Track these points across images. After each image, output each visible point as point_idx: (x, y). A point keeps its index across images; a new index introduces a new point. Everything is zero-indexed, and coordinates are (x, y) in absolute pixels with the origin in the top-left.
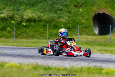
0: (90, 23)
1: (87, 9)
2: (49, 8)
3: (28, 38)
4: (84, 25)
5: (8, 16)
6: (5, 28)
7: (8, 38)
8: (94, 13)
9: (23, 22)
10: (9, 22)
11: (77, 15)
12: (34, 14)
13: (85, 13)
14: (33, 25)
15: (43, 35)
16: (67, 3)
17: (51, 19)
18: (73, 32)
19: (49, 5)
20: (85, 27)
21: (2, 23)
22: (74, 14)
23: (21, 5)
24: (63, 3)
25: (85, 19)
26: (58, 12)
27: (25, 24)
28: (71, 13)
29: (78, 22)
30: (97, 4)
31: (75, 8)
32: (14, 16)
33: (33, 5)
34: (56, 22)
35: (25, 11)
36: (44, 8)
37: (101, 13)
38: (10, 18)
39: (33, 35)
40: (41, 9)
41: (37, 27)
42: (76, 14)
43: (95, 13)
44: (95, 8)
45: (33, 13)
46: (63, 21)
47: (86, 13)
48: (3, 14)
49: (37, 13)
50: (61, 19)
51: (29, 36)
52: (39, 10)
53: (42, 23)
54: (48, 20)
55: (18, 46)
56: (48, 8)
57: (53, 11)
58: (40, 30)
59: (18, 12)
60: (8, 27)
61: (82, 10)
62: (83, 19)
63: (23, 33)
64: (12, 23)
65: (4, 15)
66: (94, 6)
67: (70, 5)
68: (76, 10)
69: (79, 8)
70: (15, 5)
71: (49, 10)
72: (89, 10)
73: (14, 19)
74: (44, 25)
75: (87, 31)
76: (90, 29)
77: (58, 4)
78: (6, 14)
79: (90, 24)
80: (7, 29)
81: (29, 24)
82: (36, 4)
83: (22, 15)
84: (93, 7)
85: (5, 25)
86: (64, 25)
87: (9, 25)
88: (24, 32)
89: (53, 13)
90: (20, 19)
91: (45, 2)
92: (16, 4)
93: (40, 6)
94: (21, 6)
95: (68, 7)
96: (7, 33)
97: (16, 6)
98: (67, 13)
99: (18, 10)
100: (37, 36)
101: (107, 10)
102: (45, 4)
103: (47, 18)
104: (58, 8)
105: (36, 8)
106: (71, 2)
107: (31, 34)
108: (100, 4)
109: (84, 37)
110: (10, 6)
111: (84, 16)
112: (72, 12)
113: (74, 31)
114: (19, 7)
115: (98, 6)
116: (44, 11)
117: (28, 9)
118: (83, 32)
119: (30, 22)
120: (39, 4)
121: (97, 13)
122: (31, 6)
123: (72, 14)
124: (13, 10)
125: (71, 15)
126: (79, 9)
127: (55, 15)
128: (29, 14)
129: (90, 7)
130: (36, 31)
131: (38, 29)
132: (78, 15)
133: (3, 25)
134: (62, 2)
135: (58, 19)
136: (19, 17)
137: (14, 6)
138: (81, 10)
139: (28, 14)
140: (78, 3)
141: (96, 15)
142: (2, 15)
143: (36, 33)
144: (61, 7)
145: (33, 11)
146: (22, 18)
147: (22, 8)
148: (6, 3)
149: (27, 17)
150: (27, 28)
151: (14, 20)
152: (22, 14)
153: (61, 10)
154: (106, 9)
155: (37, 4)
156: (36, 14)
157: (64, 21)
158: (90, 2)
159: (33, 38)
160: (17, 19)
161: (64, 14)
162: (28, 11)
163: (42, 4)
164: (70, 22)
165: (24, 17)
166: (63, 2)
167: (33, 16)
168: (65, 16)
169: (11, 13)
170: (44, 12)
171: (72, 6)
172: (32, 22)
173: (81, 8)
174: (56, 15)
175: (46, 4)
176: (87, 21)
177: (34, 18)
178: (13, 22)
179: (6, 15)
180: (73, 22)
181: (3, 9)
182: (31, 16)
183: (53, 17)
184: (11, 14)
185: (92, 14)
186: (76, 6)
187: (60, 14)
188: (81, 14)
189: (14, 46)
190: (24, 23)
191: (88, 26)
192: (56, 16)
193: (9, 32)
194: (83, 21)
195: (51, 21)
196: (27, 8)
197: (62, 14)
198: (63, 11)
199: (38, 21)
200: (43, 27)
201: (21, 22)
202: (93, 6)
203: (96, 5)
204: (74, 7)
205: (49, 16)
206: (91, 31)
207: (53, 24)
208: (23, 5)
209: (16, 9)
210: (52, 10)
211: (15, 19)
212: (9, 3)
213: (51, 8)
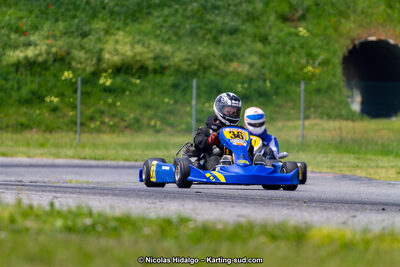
0: (334, 75)
1: (325, 29)
2: (190, 24)
3: (122, 131)
4: (314, 83)
5: (48, 54)
6: (39, 98)
7: (50, 129)
8: (349, 42)
9: (104, 74)
10: (55, 76)
11: (288, 48)
12: (139, 48)
13: (317, 41)
14: (136, 85)
15: (172, 119)
16: (255, 8)
17: (200, 65)
18: (277, 109)
19: (193, 17)
20: (318, 91)
21: (29, 78)
22: (280, 45)
23: (94, 16)
24: (240, 8)
25: (317, 62)
26: (224, 38)
27: (109, 83)
28: (269, 43)
29: (294, 74)
30: (359, 9)
31: (281, 25)
32: (68, 53)
33: (137, 15)
34: (216, 75)
35: (108, 37)
36: (173, 26)
37: (372, 42)
38: (55, 61)
39: (137, 121)
40: (164, 30)
41: (150, 91)
42: (284, 45)
43: (353, 40)
44: (352, 25)
45: (138, 42)
46: (240, 69)
47: (320, 43)
48: (32, 48)
49: (149, 44)
50: (234, 66)
51: (123, 124)
52: (158, 32)
53: (169, 79)
54: (189, 66)
55: (99, 159)
56: (188, 26)
57: (204, 35)
58: (163, 102)
59: (85, 40)
60: (50, 92)
61: (305, 31)
62: (311, 61)
63: (102, 112)
64: (63, 78)
65: (37, 52)
66: (347, 18)
67: (264, 12)
68: (286, 30)
69: (295, 24)
70: (74, 17)
71: (193, 33)
72: (330, 31)
73: (70, 64)
74: (175, 86)
75: (326, 106)
76: (337, 96)
77: (223, 10)
78: (44, 48)
79: (335, 81)
80: (48, 99)
81: (124, 81)
82: (145, 11)
83: (97, 49)
84: (343, 20)
85: (40, 86)
86: (246, 85)
87: (55, 86)
88: (107, 109)
89: (205, 44)
90: (93, 65)
91: (176, 6)
92: (78, 14)
93: (161, 20)
94: (96, 20)
95: (257, 22)
96: (47, 115)
97: (76, 21)
98: (254, 41)
99: (84, 35)
100: (152, 123)
101: (391, 32)
102: (176, 11)
103: (188, 60)
104: (224, 24)
105: (147, 26)
106: (267, 4)
107: (132, 116)
108: (370, 11)
109: (316, 125)
110: (57, 20)
111: (315, 52)
112: (270, 38)
113: (280, 106)
114: (88, 23)
115: (363, 16)
116: (176, 34)
117: (118, 29)
118: (312, 110)
119: (127, 73)
120: (156, 14)
121: (357, 42)
122: (129, 20)
123: (273, 46)
124: (65, 34)
125: (268, 49)
126: (296, 27)
127: (213, 51)
128: (121, 46)
129: (334, 20)
130: (148, 106)
131: (156, 99)
132: (293, 48)
133: (34, 87)
134: (236, 5)
135: (223, 63)
136: (87, 59)
137: (69, 19)
138: (302, 31)
139: (119, 47)
140: (291, 6)
141: (355, 47)
142: (30, 53)
143: (150, 113)
144: (232, 20)
145: (138, 38)
146: (100, 60)
147: (99, 25)
148: (43, 9)
149: (116, 59)
150: (116, 97)
151: (70, 68)
152: (99, 46)
153: (234, 32)
154: (388, 27)
155: (150, 13)
156: (148, 47)
157: (244, 69)
158: (333, 4)
159: (136, 131)
160: (81, 63)
161: (244, 47)
162: (117, 37)
163: (166, 11)
164: (264, 74)
165: (107, 56)
166: (240, 3)
167: (135, 55)
168: (246, 54)
169: (60, 43)
170: (174, 38)
171: (273, 18)
172: (133, 75)
173: (304, 24)
174: (218, 51)
175: (181, 11)
176: (325, 69)
177: (140, 61)
178: (66, 74)
179: (43, 50)
180: (277, 75)
181: (32, 29)
182: (129, 53)
183: (207, 57)
184: (61, 48)
185: (342, 47)
186: (284, 19)
187: (231, 45)
188: (302, 47)
189: (85, 158)
190: (105, 77)
191: (330, 87)
192: (217, 54)
193: (55, 109)
194: (310, 68)
195: (198, 70)
196: (117, 26)
197: (238, 46)
198: (240, 36)
199: (155, 71)
200: (171, 91)
201: (96, 74)
202: (345, 18)
203: (354, 12)
204: (277, 23)
205: (194, 52)
206: (341, 103)
207: (206, 81)
208: (100, 15)
209: (77, 29)
210: (201, 33)
211: (74, 64)
212: (52, 8)
213: (199, 24)
